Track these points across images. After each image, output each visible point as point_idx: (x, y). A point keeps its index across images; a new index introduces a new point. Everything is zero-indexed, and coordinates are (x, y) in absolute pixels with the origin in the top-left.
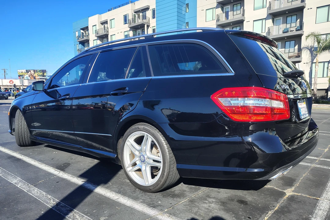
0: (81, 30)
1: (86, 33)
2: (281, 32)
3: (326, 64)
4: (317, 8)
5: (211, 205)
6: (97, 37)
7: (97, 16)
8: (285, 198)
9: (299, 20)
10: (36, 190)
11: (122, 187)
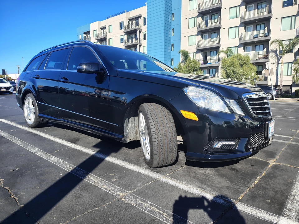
0: (84, 34)
1: (88, 37)
2: (252, 38)
3: (290, 65)
4: (282, 18)
5: (206, 171)
6: (97, 40)
7: (97, 22)
8: (269, 166)
9: (266, 28)
10: (54, 157)
11: (127, 157)
